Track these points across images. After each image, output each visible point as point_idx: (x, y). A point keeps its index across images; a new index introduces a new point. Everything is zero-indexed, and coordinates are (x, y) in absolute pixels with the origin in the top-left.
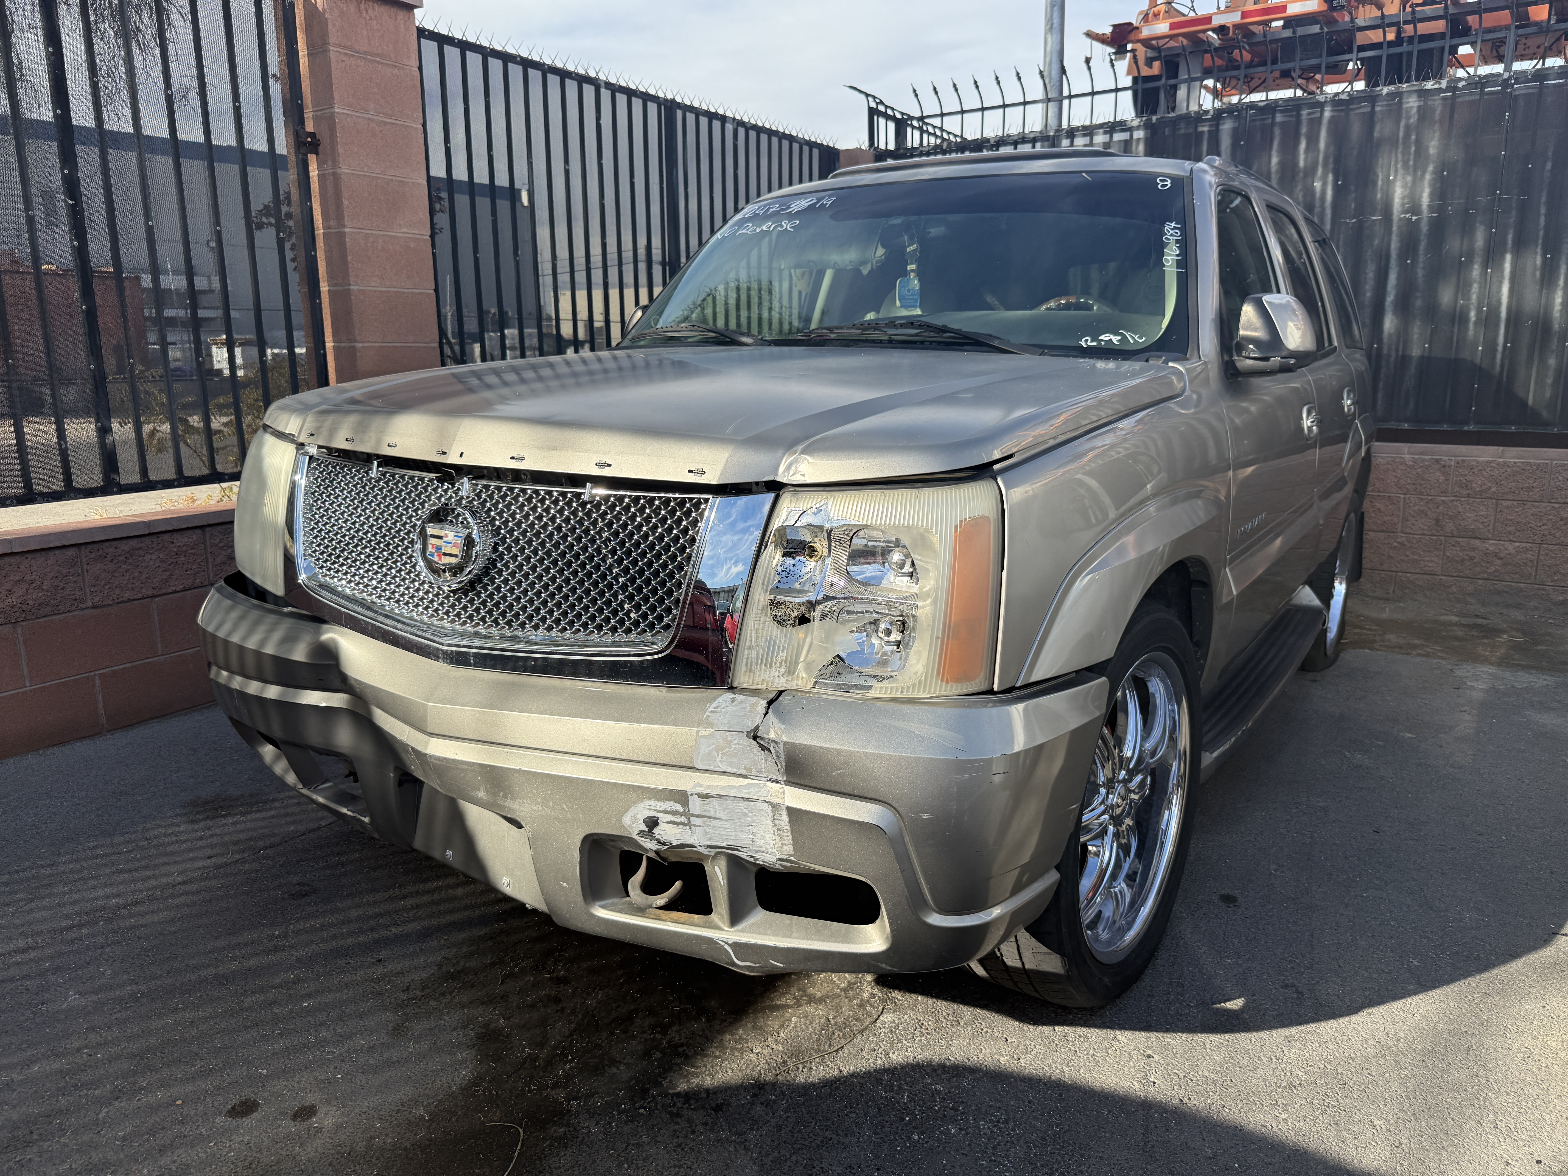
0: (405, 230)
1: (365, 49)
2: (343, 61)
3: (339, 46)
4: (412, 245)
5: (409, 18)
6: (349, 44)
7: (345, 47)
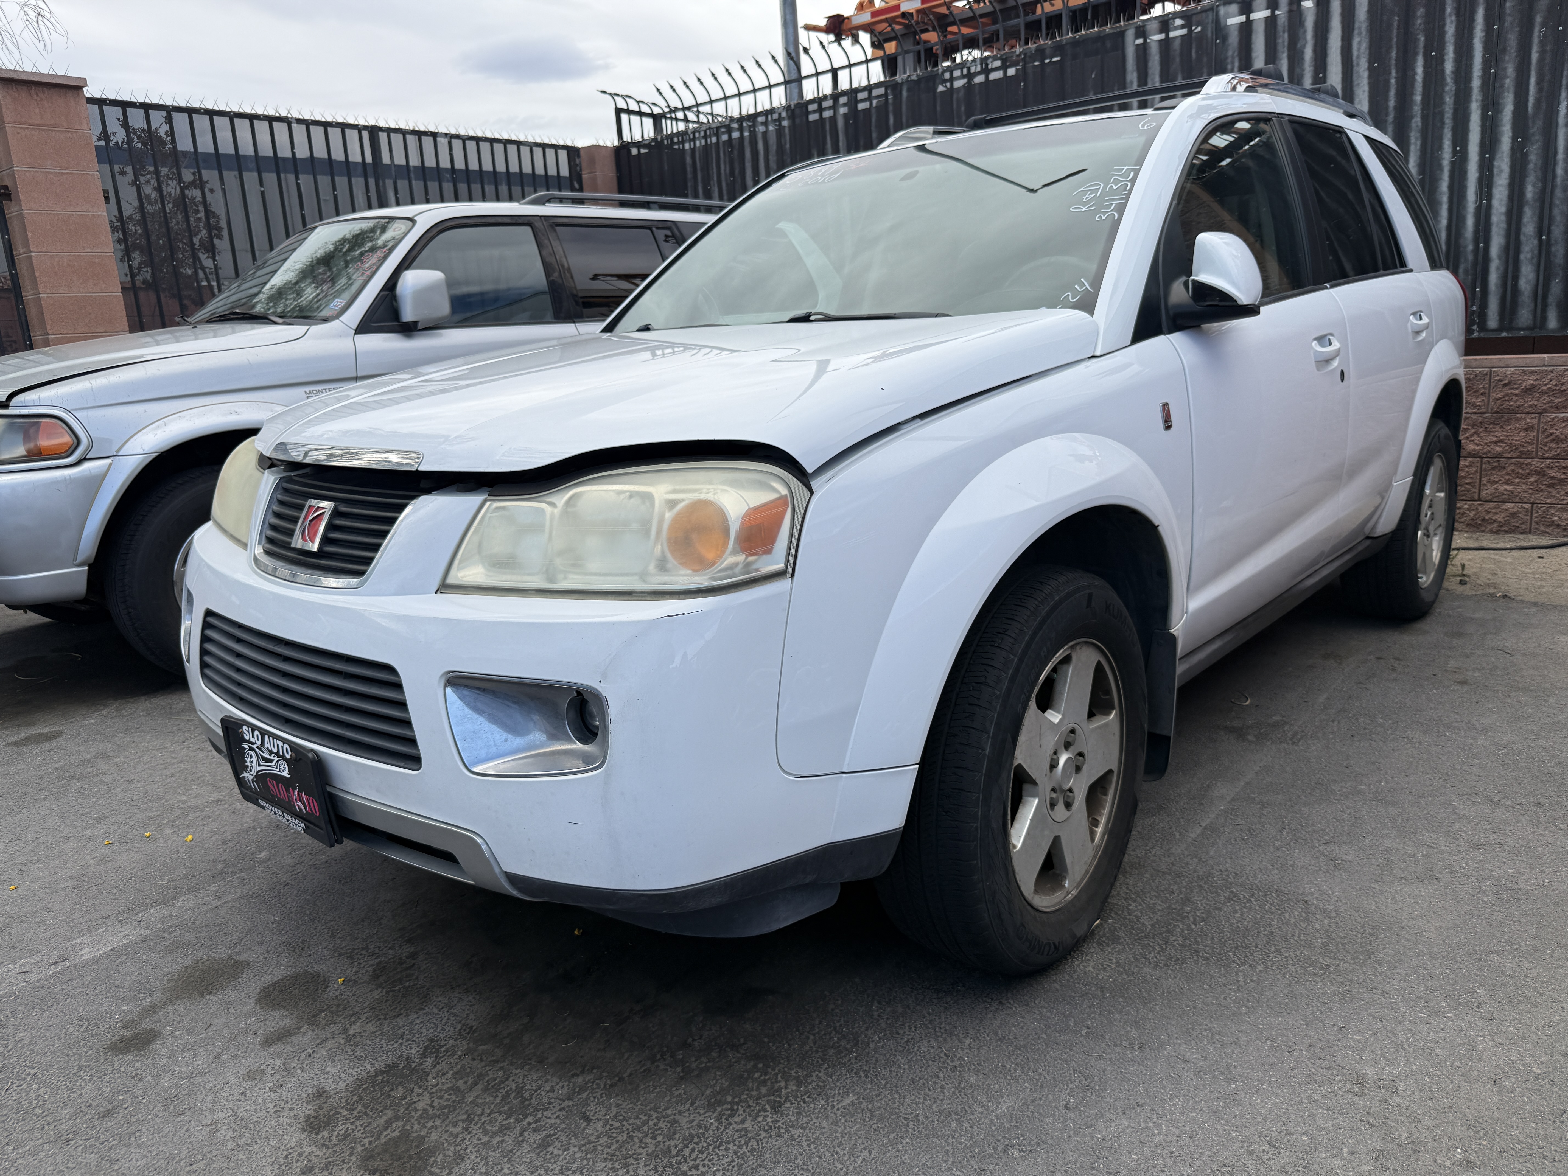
0: (89, 250)
1: (38, 122)
2: (18, 133)
3: (14, 123)
4: (97, 260)
5: (78, 95)
6: (23, 120)
7: (19, 123)
